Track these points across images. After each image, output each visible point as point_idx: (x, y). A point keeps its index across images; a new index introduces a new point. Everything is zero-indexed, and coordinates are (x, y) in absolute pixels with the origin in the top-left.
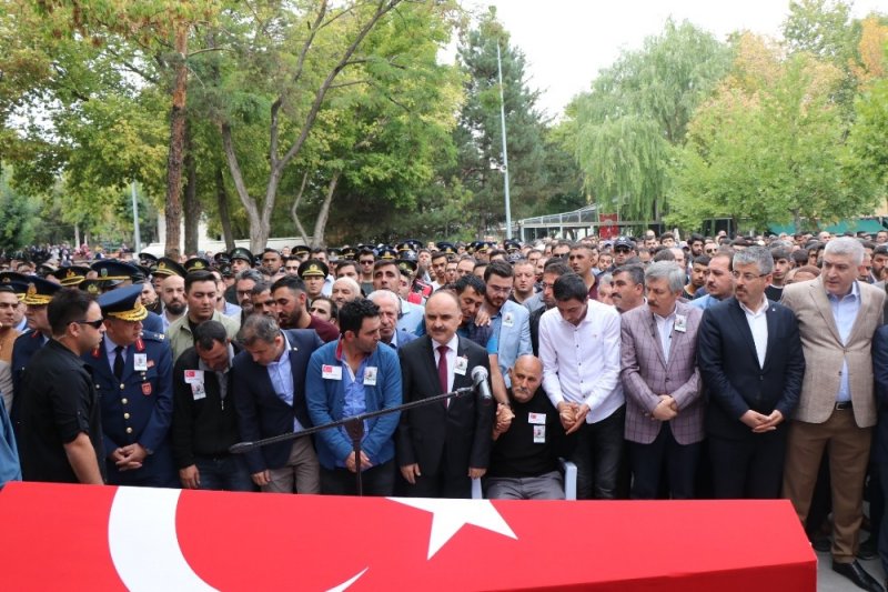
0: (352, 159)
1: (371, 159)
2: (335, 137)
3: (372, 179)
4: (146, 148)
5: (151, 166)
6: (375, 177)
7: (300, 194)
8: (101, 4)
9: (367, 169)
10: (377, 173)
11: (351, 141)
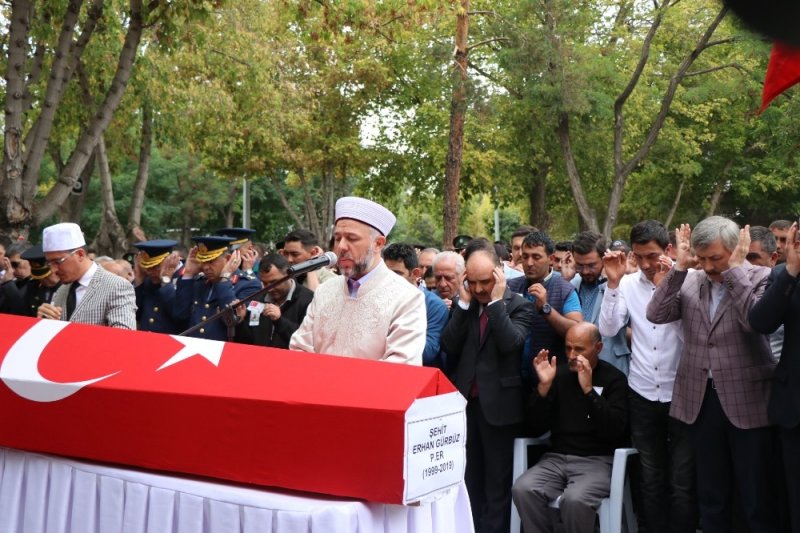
0: (741, 165)
1: (765, 165)
2: (709, 137)
3: (765, 190)
4: (477, 154)
5: (481, 173)
6: (771, 187)
7: (674, 210)
8: (350, 4)
9: (758, 177)
10: (773, 182)
11: (739, 143)
